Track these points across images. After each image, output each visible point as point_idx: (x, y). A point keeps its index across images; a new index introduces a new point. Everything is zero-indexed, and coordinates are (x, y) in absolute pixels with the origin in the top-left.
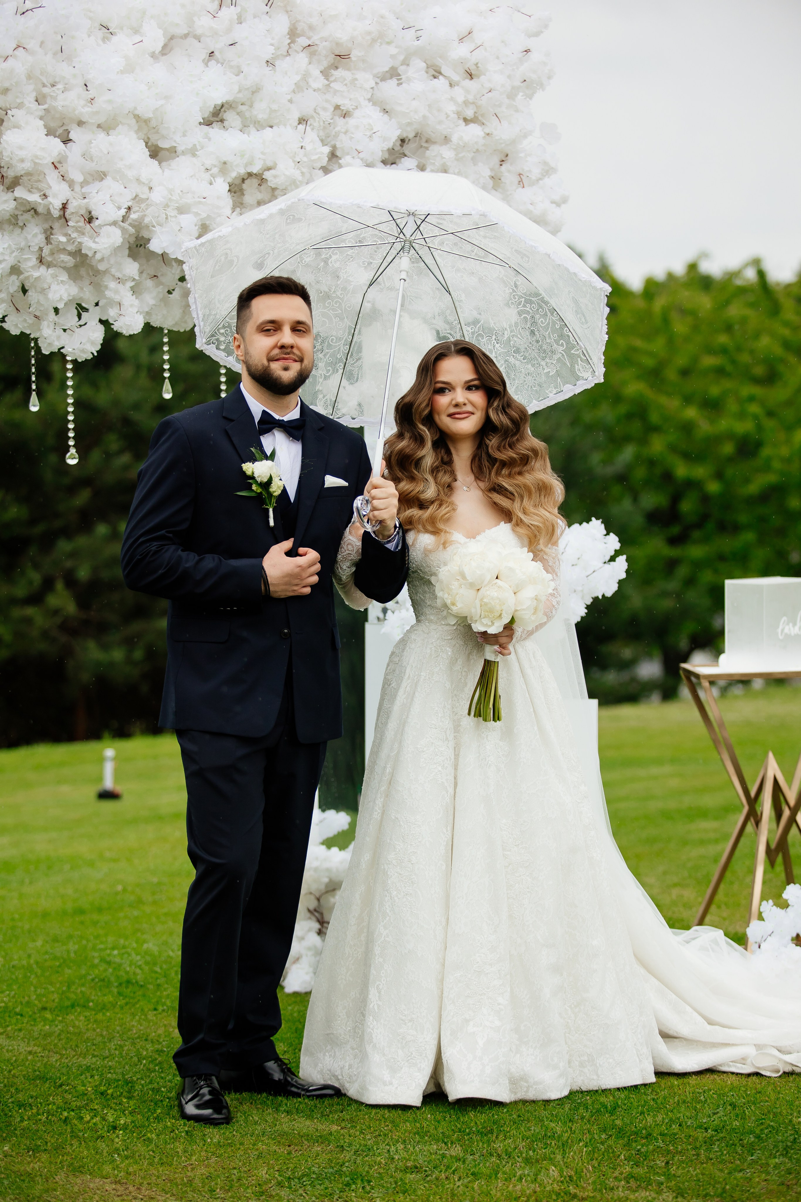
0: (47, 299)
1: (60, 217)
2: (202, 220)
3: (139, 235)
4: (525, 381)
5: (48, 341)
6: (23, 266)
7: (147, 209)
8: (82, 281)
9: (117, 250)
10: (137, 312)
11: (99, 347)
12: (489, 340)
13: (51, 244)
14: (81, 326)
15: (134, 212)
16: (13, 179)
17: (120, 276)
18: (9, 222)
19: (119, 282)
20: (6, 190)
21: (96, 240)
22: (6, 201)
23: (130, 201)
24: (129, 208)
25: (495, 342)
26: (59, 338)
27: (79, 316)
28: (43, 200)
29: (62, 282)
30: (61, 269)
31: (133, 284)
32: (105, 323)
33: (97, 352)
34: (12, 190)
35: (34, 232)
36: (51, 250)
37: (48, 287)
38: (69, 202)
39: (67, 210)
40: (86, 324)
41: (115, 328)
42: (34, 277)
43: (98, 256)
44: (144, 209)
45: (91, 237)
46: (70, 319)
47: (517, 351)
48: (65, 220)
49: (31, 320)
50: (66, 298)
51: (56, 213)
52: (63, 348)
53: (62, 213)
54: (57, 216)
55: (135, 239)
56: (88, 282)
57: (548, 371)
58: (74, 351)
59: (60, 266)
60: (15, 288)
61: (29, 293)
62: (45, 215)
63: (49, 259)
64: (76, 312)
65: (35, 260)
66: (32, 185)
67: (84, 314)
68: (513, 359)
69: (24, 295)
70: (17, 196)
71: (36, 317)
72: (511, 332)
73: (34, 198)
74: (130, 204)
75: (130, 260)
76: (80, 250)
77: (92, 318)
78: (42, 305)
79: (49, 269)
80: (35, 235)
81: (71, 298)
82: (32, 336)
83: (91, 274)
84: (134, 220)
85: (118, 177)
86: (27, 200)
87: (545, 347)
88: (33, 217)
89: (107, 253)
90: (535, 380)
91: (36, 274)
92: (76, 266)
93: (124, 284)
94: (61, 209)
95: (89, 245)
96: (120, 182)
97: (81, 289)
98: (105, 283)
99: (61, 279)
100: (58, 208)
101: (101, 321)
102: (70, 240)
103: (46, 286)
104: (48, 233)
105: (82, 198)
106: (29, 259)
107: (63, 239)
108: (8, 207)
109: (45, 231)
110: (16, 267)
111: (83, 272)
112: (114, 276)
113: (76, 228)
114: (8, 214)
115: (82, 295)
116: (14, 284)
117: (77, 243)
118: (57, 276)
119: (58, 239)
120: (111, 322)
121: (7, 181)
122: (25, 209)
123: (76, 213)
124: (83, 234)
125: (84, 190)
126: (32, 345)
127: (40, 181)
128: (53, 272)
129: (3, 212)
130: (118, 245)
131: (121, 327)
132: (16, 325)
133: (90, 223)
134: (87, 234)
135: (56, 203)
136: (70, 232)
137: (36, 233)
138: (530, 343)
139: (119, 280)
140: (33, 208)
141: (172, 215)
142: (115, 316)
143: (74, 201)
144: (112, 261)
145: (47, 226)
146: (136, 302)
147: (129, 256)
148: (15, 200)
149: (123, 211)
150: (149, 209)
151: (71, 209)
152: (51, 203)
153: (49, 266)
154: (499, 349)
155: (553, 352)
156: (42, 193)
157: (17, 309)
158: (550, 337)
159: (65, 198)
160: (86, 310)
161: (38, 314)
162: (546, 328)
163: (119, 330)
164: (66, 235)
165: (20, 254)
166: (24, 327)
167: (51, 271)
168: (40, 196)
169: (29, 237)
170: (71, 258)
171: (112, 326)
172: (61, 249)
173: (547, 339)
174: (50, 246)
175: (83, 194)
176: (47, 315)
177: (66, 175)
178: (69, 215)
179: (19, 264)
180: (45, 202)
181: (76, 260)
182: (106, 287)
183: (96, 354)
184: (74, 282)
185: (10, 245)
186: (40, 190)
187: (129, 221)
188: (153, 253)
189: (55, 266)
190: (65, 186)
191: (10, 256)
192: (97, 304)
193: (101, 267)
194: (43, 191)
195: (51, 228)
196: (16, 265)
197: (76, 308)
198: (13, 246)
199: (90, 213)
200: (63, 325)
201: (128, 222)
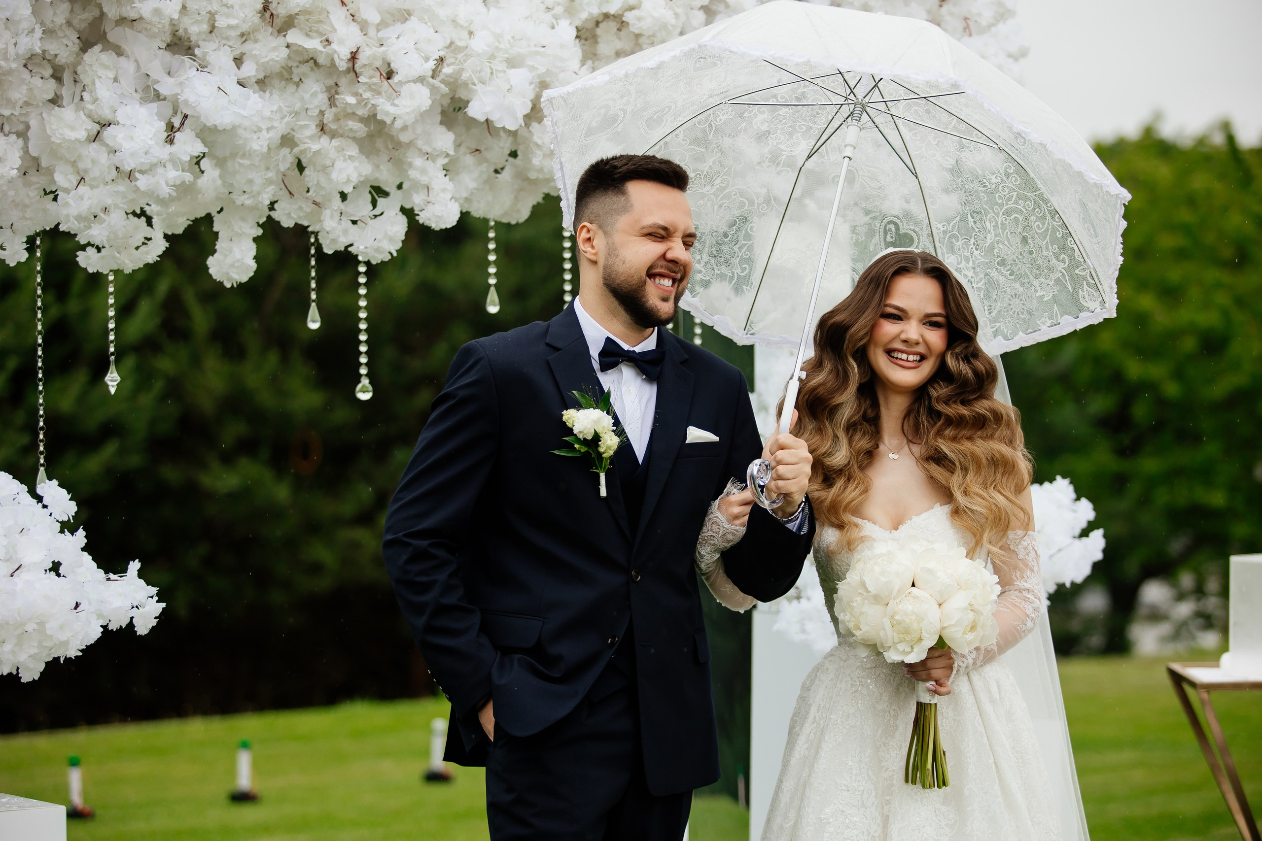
0: (329, 180)
1: (348, 71)
2: (539, 76)
3: (455, 95)
4: (1010, 305)
5: (331, 236)
6: (298, 136)
7: (465, 61)
8: (378, 156)
9: (423, 116)
10: (451, 199)
11: (399, 245)
12: (965, 243)
13: (336, 106)
14: (376, 216)
15: (448, 65)
16: (287, 19)
17: (429, 150)
18: (280, 76)
19: (428, 159)
20: (276, 33)
21: (396, 102)
22: (275, 49)
23: (442, 50)
24: (441, 59)
25: (974, 248)
26: (345, 232)
27: (374, 204)
28: (325, 47)
29: (350, 157)
30: (350, 141)
31: (446, 161)
32: (409, 213)
33: (397, 251)
34: (285, 33)
35: (313, 90)
36: (336, 114)
37: (331, 164)
38: (360, 50)
39: (357, 60)
40: (382, 214)
41: (422, 219)
42: (313, 150)
43: (398, 124)
44: (462, 60)
45: (389, 98)
46: (361, 207)
47: (1002, 263)
48: (354, 74)
49: (308, 208)
50: (355, 179)
51: (343, 65)
52: (351, 245)
53: (351, 65)
54: (344, 69)
55: (449, 101)
56: (386, 158)
57: (1042, 294)
58: (365, 250)
59: (348, 136)
60: (288, 165)
61: (307, 172)
62: (328, 67)
63: (333, 126)
64: (369, 197)
65: (314, 127)
66: (310, 27)
67: (381, 201)
68: (996, 273)
69: (301, 174)
70: (290, 42)
71: (315, 203)
72: (996, 236)
73: (313, 44)
74: (442, 54)
75: (443, 129)
76: (375, 115)
77: (390, 207)
78: (323, 188)
79: (333, 140)
80: (314, 95)
81: (362, 179)
82: (310, 229)
83: (390, 147)
84: (450, 76)
85: (426, 18)
86: (303, 47)
87: (1040, 261)
88: (312, 70)
89: (410, 120)
90: (1024, 304)
91: (315, 147)
92: (370, 136)
93: (434, 161)
94: (349, 60)
95: (386, 108)
96: (429, 24)
97: (377, 167)
98: (409, 160)
99: (349, 153)
100: (344, 58)
101: (403, 210)
102: (362, 102)
103: (328, 163)
104: (333, 91)
105: (378, 45)
106: (306, 126)
107: (352, 100)
108: (277, 56)
109: (328, 89)
110: (288, 136)
111: (379, 143)
112: (420, 150)
113: (370, 86)
114: (278, 66)
115: (377, 175)
116: (285, 159)
117: (370, 106)
118: (343, 150)
119: (344, 99)
120: (416, 212)
121: (278, 22)
122: (302, 59)
123: (370, 65)
124: (379, 93)
125: (380, 34)
126: (312, 240)
127: (321, 21)
128: (338, 143)
129: (271, 63)
130: (424, 109)
131: (429, 219)
132: (289, 215)
133: (389, 78)
134: (383, 93)
135: (342, 52)
136: (360, 91)
137: (316, 92)
138: (1021, 254)
139: (428, 156)
140: (312, 58)
141: (499, 68)
142: (421, 203)
143: (367, 49)
144: (419, 130)
145: (330, 82)
146: (450, 186)
147: (442, 123)
148: (288, 47)
149: (432, 64)
150: (469, 61)
151: (362, 59)
152: (336, 52)
153: (333, 135)
154: (979, 257)
155: (1051, 269)
156: (324, 38)
157: (290, 193)
158: (1047, 248)
159: (354, 45)
160: (386, 194)
161: (318, 200)
162: (1043, 236)
163: (427, 223)
164: (356, 94)
165: (294, 119)
166: (299, 217)
167: (335, 142)
168: (321, 42)
169: (307, 96)
170: (363, 126)
171: (417, 218)
172: (349, 114)
173: (1044, 251)
174: (334, 109)
175: (379, 39)
176: (330, 201)
177: (357, 15)
178: (361, 68)
179: (293, 133)
180: (328, 49)
181: (369, 128)
182: (410, 165)
183: (395, 254)
184: (367, 157)
185: (280, 108)
186: (321, 34)
187: (441, 77)
188: (473, 121)
189: (342, 136)
190: (355, 28)
191: (281, 123)
192: (400, 187)
193: (404, 138)
194: (325, 35)
195: (337, 85)
196: (289, 134)
197: (370, 192)
198: (285, 109)
199: (389, 64)
200: (352, 215)
201: (439, 78)
